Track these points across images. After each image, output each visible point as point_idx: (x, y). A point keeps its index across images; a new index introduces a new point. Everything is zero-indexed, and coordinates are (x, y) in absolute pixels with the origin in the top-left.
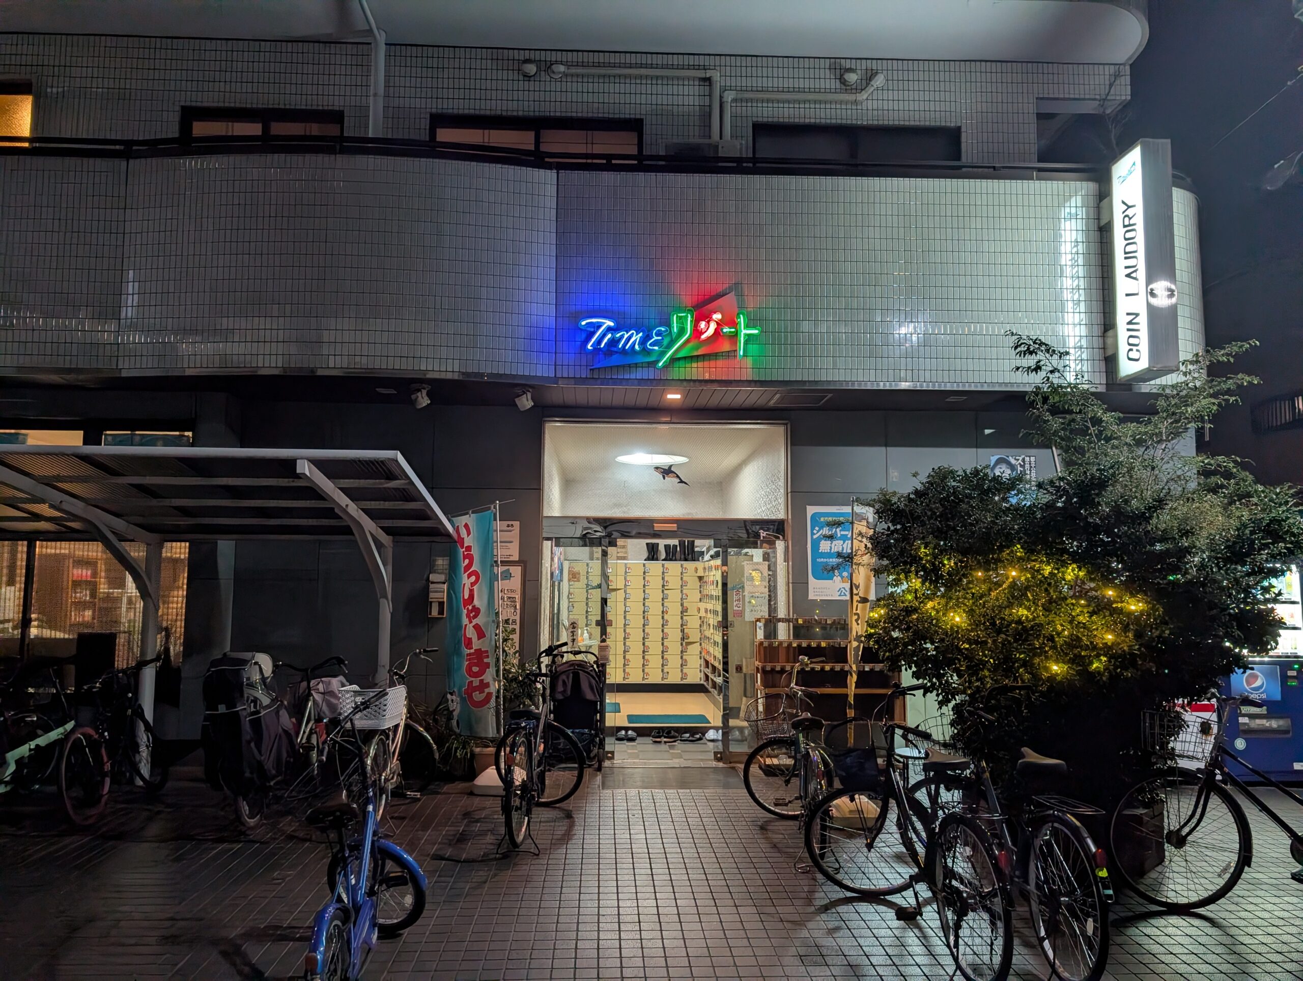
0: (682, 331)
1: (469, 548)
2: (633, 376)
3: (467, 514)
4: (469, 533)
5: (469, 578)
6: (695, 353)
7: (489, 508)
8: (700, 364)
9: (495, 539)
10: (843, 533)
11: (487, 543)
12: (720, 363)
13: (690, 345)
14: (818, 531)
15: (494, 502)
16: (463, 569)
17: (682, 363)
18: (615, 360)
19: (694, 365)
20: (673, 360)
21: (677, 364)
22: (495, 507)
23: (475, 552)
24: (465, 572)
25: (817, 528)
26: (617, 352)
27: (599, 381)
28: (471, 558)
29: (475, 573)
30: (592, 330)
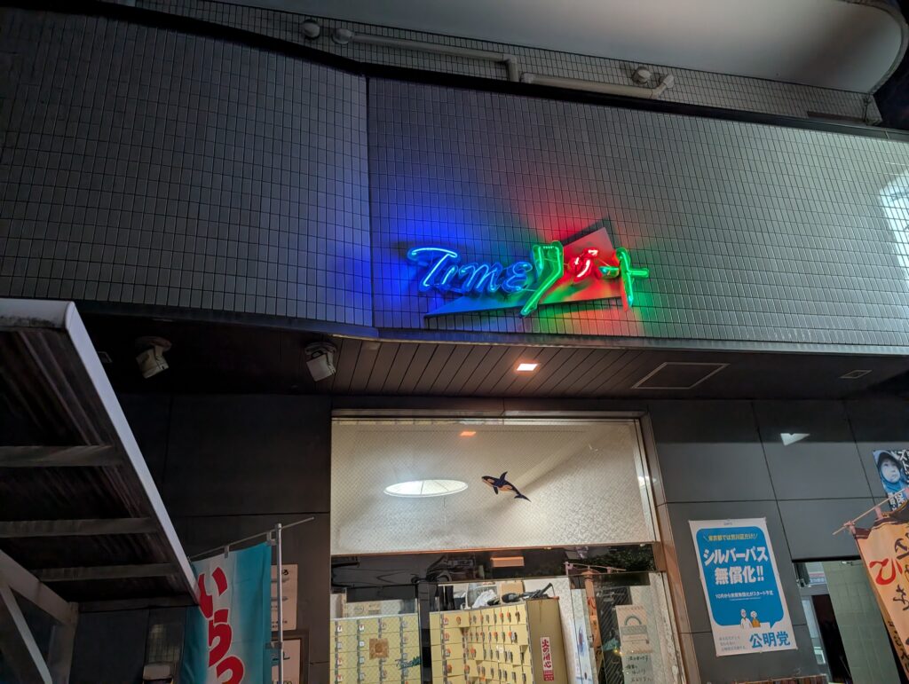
0: (549, 269)
1: (222, 615)
2: (485, 329)
3: (222, 551)
4: (222, 586)
5: (219, 674)
6: (568, 299)
7: (264, 539)
8: (575, 314)
9: (274, 595)
10: (739, 555)
11: (258, 602)
12: (601, 313)
13: (560, 289)
14: (709, 555)
15: (273, 526)
16: (207, 657)
17: (550, 312)
18: (460, 305)
19: (567, 315)
20: (541, 307)
21: (544, 313)
22: (275, 536)
23: (234, 622)
24: (212, 663)
25: (707, 551)
26: (461, 295)
27: (437, 334)
28: (225, 633)
29: (233, 664)
30: (425, 264)
